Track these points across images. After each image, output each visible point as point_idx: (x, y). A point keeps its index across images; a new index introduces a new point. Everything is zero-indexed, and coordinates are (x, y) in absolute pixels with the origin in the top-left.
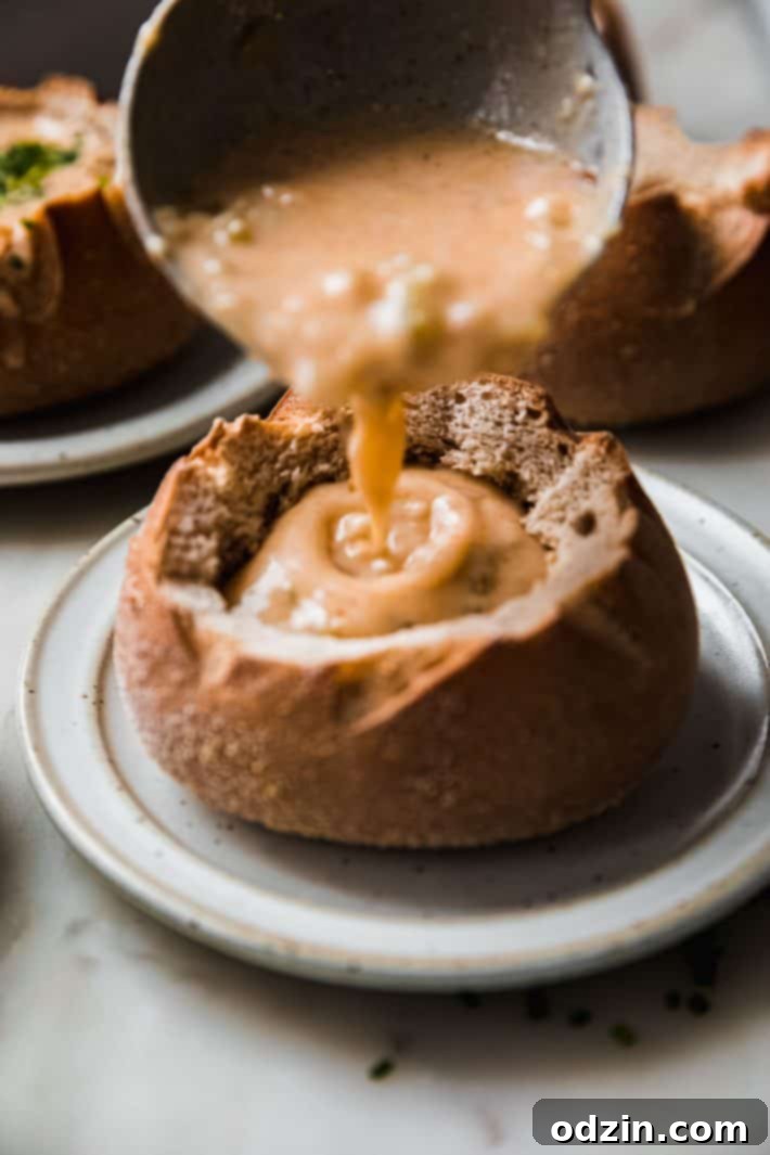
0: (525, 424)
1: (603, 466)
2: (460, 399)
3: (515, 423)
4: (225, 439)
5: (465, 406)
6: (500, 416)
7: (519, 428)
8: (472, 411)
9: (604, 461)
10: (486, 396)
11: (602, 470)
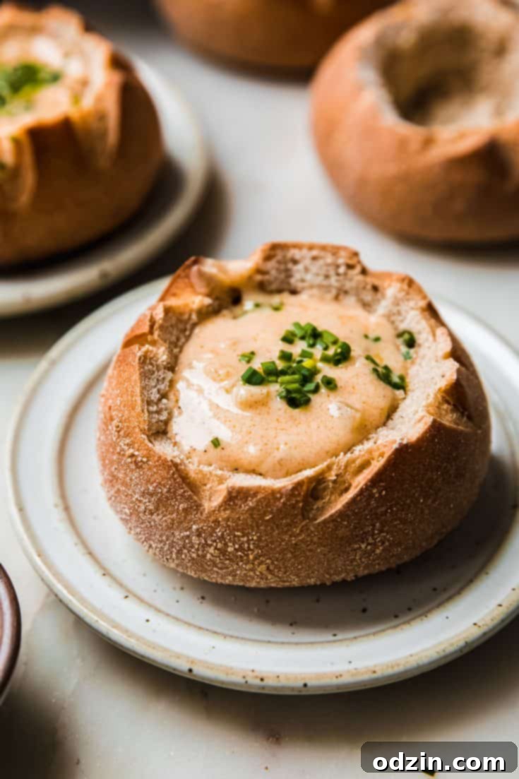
0: (345, 274)
1: (408, 297)
2: (295, 262)
3: (338, 274)
4: (156, 326)
5: (300, 267)
6: (328, 271)
7: (341, 278)
8: (306, 270)
9: (408, 293)
10: (314, 258)
11: (408, 300)
